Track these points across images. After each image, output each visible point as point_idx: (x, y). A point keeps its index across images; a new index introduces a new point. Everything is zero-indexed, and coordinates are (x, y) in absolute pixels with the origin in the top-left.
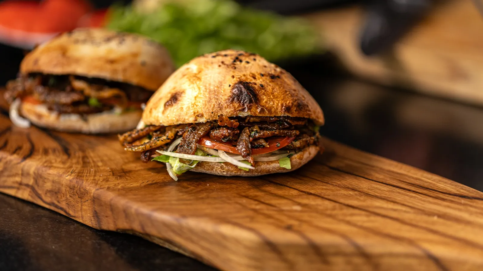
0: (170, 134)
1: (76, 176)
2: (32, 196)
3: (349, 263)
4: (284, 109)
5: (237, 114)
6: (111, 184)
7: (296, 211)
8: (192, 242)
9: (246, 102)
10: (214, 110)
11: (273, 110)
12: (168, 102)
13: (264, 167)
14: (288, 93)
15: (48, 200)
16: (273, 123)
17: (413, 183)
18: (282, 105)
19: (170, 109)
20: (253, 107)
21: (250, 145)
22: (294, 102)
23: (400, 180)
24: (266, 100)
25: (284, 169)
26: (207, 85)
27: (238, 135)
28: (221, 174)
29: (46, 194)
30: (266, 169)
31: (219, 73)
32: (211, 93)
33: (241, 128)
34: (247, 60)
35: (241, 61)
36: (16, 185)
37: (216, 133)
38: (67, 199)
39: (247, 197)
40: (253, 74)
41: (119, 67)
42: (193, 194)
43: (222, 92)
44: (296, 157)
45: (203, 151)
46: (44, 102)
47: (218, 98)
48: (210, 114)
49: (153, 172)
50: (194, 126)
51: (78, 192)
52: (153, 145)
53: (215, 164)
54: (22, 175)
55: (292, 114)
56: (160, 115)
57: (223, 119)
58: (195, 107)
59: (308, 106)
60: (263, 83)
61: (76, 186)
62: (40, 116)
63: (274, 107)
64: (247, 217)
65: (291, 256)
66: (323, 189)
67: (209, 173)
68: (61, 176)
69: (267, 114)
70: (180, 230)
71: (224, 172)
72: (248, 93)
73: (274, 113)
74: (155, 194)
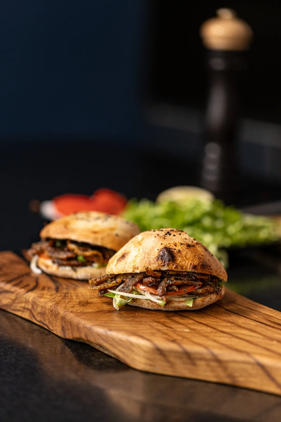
0: (119, 280)
1: (55, 304)
2: (30, 316)
3: (208, 365)
4: (192, 267)
5: (160, 268)
6: (74, 309)
7: (185, 332)
8: (114, 347)
9: (166, 261)
10: (145, 265)
11: (184, 267)
12: (119, 259)
13: (176, 304)
14: (197, 257)
15: (39, 319)
16: (185, 276)
17: (275, 321)
18: (191, 264)
19: (120, 263)
20: (171, 264)
21: (165, 289)
22: (200, 263)
23: (268, 320)
24: (180, 260)
25: (188, 307)
26: (145, 249)
27: (160, 282)
28: (148, 308)
29: (38, 315)
30: (177, 306)
31: (154, 241)
32: (146, 254)
33: (162, 278)
34: (175, 234)
35: (170, 235)
36: (22, 309)
37: (146, 280)
38: (49, 318)
39: (158, 322)
40: (175, 243)
41: (99, 236)
42: (124, 318)
43: (153, 253)
44: (199, 300)
45: (137, 292)
46: (50, 258)
47: (149, 257)
48: (143, 267)
49: (105, 304)
50: (133, 275)
51: (54, 314)
52: (106, 286)
53: (144, 301)
54: (25, 302)
55: (197, 270)
56: (114, 267)
57: (148, 270)
58: (134, 262)
59: (210, 266)
60: (180, 249)
61: (54, 310)
62: (47, 266)
63: (185, 265)
64: (151, 333)
65: (172, 359)
66: (212, 321)
67: (141, 307)
68: (46, 303)
69: (179, 269)
70: (107, 339)
71: (149, 306)
72: (168, 255)
73: (185, 269)
74: (100, 317)
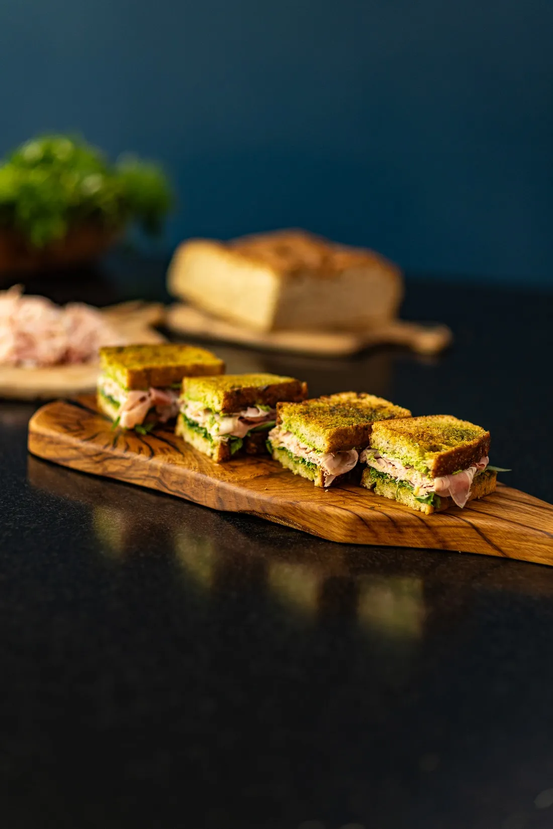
1: (199, 472)
2: (157, 486)
3: (417, 532)
15: (173, 488)
29: (172, 484)
36: (143, 477)
38: (192, 488)
51: (203, 484)
54: (150, 469)
61: (201, 479)
65: (376, 529)
68: (185, 471)
